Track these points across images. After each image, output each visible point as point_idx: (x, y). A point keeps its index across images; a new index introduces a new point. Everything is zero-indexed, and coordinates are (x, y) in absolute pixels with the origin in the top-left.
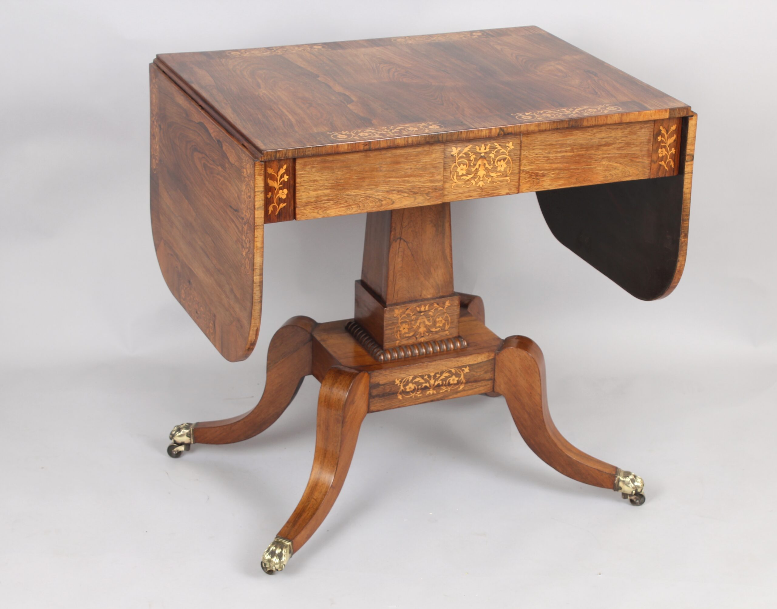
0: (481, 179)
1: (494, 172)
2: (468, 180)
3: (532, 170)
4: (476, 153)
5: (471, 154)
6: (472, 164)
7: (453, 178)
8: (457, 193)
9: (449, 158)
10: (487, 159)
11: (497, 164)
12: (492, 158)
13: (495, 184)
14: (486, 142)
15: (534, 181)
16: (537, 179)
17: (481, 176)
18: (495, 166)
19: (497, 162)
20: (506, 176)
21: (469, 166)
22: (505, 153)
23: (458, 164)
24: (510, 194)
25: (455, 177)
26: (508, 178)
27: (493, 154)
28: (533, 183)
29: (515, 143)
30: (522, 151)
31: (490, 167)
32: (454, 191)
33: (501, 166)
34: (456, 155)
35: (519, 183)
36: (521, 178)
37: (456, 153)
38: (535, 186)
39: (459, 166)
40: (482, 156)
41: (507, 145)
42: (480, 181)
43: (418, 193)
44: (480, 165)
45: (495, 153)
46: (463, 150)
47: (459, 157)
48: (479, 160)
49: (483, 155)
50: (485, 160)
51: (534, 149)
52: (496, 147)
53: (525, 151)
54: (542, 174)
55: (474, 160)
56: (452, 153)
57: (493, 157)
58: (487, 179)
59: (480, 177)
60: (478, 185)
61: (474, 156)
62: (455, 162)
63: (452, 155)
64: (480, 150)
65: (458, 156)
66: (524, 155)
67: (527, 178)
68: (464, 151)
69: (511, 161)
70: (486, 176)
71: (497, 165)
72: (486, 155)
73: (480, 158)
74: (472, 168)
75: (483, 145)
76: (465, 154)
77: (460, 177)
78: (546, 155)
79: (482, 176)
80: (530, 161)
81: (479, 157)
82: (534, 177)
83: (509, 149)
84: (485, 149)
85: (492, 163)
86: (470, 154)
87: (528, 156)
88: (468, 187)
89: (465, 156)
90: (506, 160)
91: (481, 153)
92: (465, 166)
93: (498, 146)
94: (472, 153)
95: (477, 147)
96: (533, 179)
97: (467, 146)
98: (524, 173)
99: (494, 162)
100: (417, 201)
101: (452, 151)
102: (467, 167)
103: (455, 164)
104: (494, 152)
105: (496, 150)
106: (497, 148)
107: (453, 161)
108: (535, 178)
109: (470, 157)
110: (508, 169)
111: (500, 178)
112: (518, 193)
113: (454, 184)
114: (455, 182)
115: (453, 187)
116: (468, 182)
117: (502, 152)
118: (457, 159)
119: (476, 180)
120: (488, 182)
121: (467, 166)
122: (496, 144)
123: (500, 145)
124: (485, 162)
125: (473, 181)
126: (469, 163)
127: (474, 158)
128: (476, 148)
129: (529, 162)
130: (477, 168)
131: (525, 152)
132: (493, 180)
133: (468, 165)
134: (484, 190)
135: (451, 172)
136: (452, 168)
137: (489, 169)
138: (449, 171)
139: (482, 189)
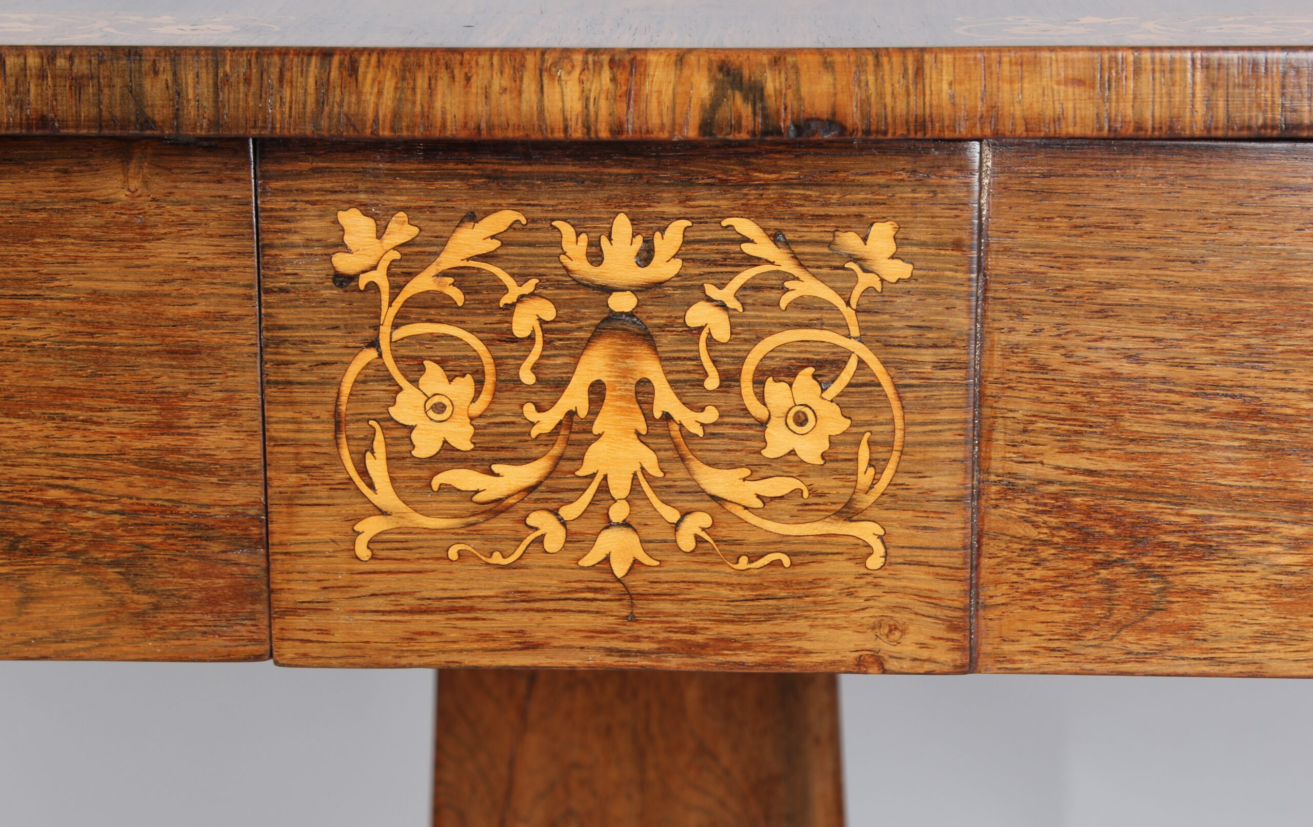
0: (619, 512)
1: (732, 466)
2: (497, 508)
3: (1093, 490)
4: (559, 285)
5: (514, 291)
6: (527, 377)
7: (364, 473)
8: (408, 602)
9: (310, 298)
10: (666, 341)
11: (761, 398)
12: (710, 340)
13: (743, 563)
14: (650, 200)
15: (1110, 585)
16: (1145, 571)
17: (620, 487)
18: (745, 411)
19: (759, 382)
20: (848, 512)
21: (497, 390)
22: (834, 309)
23: (396, 359)
24: (892, 665)
25: (377, 466)
26: (867, 531)
27: (723, 306)
28: (1109, 603)
29: (921, 234)
30: (999, 316)
31: (691, 421)
32: (378, 584)
33: (801, 420)
34: (380, 277)
35: (974, 587)
36: (990, 547)
37: (374, 268)
38: (1120, 626)
39: (415, 382)
40: (613, 317)
41: (850, 241)
42: (609, 525)
43: (41, 550)
44: (597, 391)
45: (733, 304)
46: (441, 242)
47: (400, 300)
48: (588, 343)
49: (622, 303)
50: (642, 350)
51: (1104, 313)
52: (747, 248)
53: (1020, 315)
54: (1184, 530)
55: (547, 343)
56: (343, 263)
57: (722, 333)
58: (672, 515)
59: (604, 488)
60: (590, 560)
61: (549, 312)
62: (374, 344)
63: (344, 280)
64: (596, 256)
65: (396, 289)
66: (1014, 348)
67: (1046, 552)
68: (451, 258)
69: (889, 390)
70: (664, 490)
71: (757, 410)
72: (657, 315)
73: (598, 333)
74: (529, 411)
75: (622, 224)
76: (458, 275)
77: (425, 474)
78: (1225, 373)
79: (628, 483)
80: (1073, 407)
81: (592, 317)
82: (1117, 554)
83: (865, 280)
84: (646, 257)
85: (712, 382)
86: (504, 289)
87: (1055, 359)
88: (497, 559)
89: (458, 296)
90: (845, 377)
91: (608, 290)
92: (465, 385)
93: (762, 247)
94: (521, 278)
95: (567, 230)
96: (1107, 564)
97: (473, 217)
98: (1020, 507)
99: (730, 380)
100: (38, 610)
101: (341, 246)
102: (486, 397)
103: (371, 354)
104: (727, 295)
105: (746, 275)
106: (753, 261)
107: (350, 329)
108: (1121, 562)
109: (510, 308)
110: (864, 453)
111: (794, 519)
112: (969, 667)
113: (370, 527)
114: (383, 513)
115: (362, 550)
116: (501, 524)
117: (800, 304)
118: (388, 314)
119: (570, 512)
120: (686, 542)
121: (479, 383)
122: (745, 226)
123: (775, 237)
124: (652, 369)
125: (540, 520)
126: (498, 362)
127: (542, 322)
128: (559, 244)
129: (1064, 412)
130: (571, 414)
131: (1025, 327)
132: (723, 533)
133: (490, 380)
134: (643, 606)
135: (338, 424)
136: (346, 389)
137: (688, 437)
138: (324, 413)
139: (629, 595)
